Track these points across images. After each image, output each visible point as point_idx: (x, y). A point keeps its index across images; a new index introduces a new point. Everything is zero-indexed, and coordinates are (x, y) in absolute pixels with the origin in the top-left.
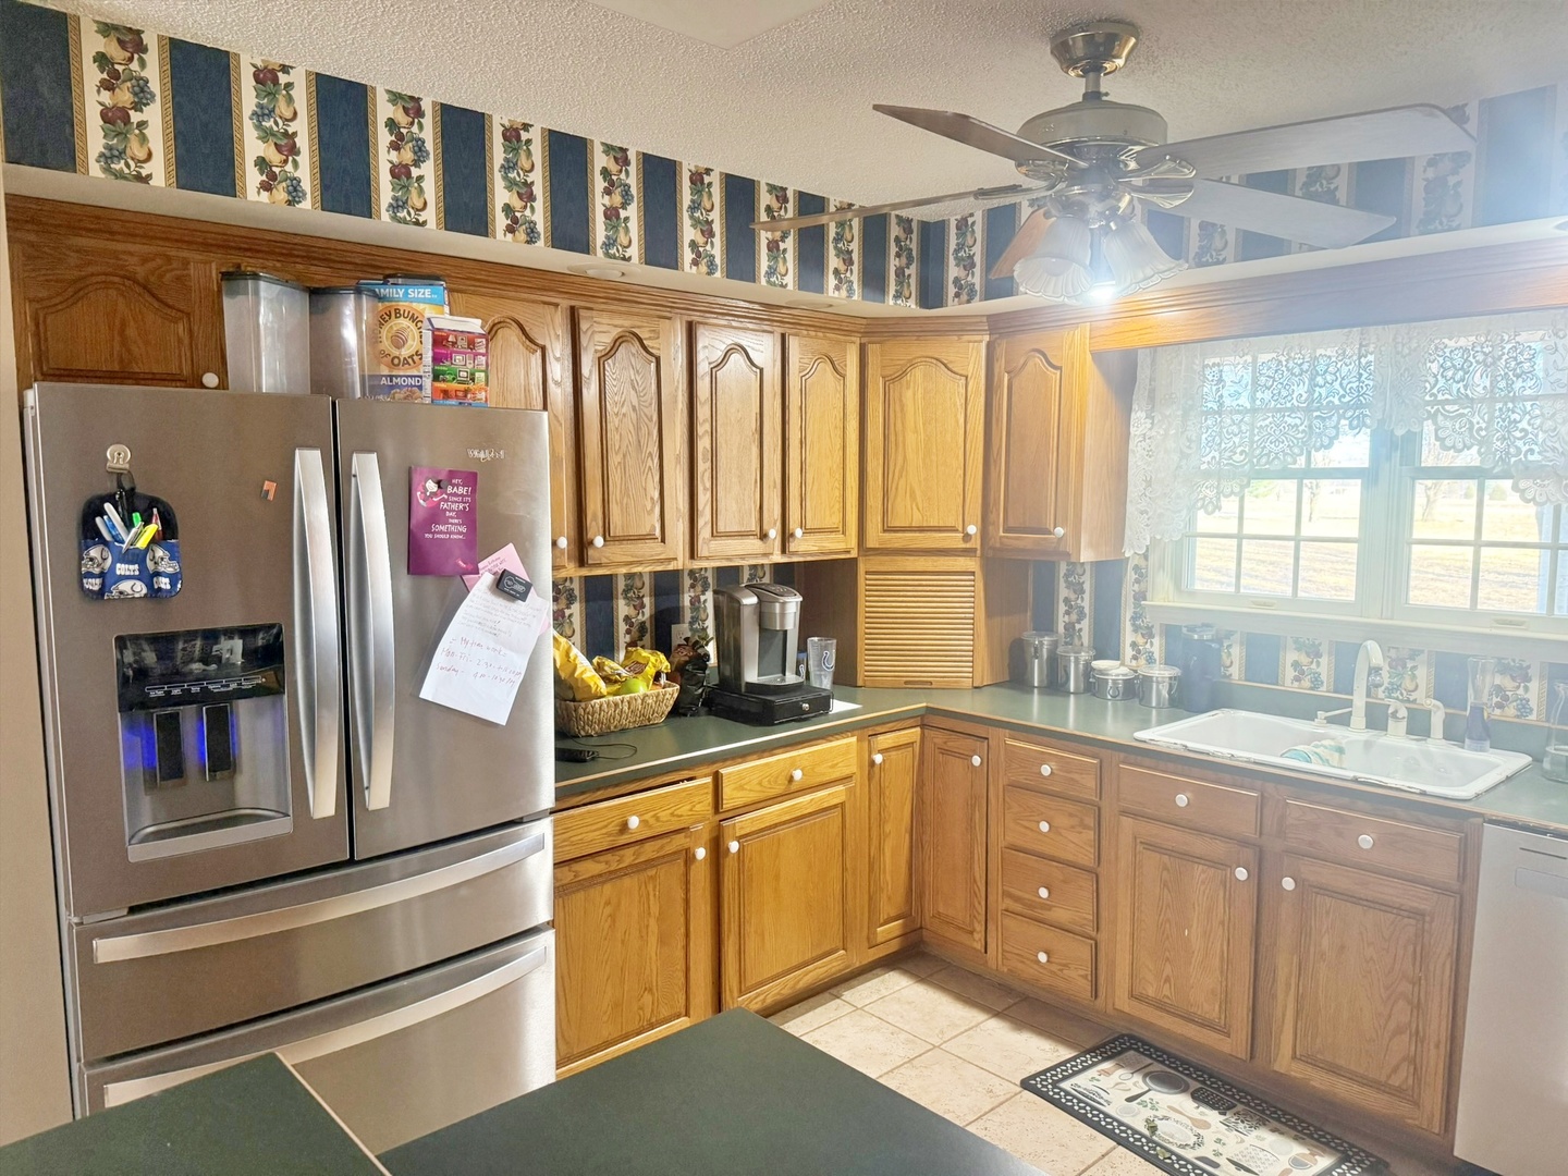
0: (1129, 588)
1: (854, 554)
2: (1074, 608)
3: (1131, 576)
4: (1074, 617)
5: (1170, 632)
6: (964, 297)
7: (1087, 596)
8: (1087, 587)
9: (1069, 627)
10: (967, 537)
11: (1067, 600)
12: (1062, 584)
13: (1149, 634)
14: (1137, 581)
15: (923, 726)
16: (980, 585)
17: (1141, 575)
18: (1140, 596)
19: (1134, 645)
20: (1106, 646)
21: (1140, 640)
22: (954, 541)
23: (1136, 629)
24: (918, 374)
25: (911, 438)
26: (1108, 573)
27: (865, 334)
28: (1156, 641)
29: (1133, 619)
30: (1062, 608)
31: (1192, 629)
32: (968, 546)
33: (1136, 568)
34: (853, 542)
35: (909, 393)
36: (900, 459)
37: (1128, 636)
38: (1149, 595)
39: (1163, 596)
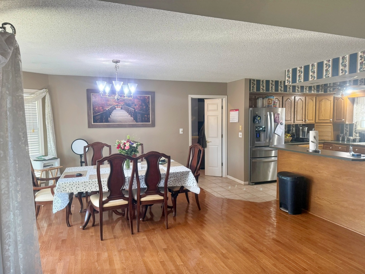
0: (354, 127)
1: (314, 123)
2: (346, 130)
3: (354, 126)
4: (346, 132)
5: (359, 133)
6: (330, 92)
7: (348, 129)
8: (348, 128)
9: (346, 133)
10: (330, 121)
11: (345, 129)
12: (345, 127)
13: (357, 133)
14: (355, 126)
15: (323, 144)
16: (332, 127)
17: (356, 126)
18: (356, 128)
19: (355, 135)
20: (351, 135)
21: (356, 134)
22: (329, 121)
23: (355, 133)
24: (324, 100)
25: (322, 108)
26: (351, 125)
27: (316, 96)
28: (358, 134)
29: (355, 131)
30: (345, 130)
31: (362, 132)
32: (331, 122)
33: (355, 125)
34: (314, 121)
35: (322, 103)
36: (321, 111)
37: (354, 134)
38: (357, 128)
39: (359, 128)
